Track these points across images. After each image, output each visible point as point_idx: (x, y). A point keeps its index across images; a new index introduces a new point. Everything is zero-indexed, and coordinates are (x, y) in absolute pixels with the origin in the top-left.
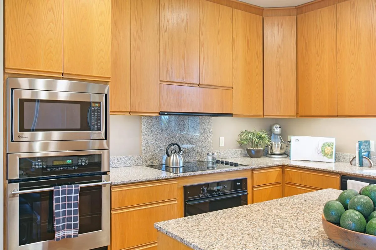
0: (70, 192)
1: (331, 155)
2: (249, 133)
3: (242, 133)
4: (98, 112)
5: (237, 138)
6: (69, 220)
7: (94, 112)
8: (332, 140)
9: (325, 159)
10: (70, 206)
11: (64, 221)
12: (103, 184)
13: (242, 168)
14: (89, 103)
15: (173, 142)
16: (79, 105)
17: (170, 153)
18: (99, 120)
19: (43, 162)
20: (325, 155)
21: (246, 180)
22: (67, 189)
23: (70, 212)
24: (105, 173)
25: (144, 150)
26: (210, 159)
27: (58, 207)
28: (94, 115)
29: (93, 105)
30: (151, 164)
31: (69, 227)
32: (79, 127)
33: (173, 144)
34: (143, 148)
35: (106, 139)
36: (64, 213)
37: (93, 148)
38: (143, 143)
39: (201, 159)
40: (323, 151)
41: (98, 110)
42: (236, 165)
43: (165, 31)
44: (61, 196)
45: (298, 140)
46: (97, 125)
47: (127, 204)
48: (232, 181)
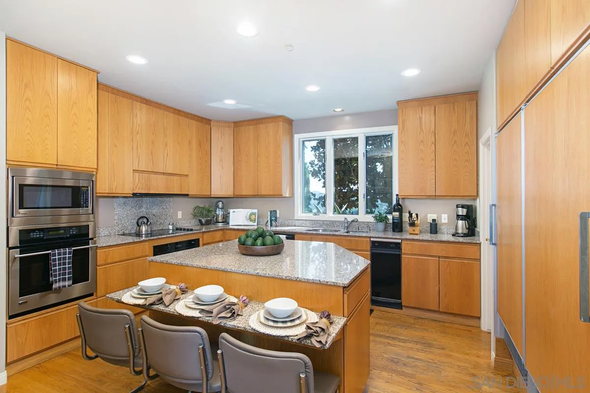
0: (65, 253)
1: (255, 221)
2: (200, 208)
3: (196, 208)
4: (86, 194)
5: (191, 211)
6: (64, 274)
7: (83, 194)
8: (256, 211)
9: (251, 223)
10: (64, 264)
11: (59, 276)
12: (91, 247)
13: (196, 232)
14: (79, 188)
15: (142, 216)
16: (70, 190)
17: (140, 224)
18: (87, 200)
19: (40, 232)
20: (251, 220)
21: (198, 239)
22: (62, 251)
23: (64, 269)
24: (92, 239)
25: (117, 223)
26: (171, 227)
27: (55, 265)
28: (83, 196)
29: (82, 188)
30: (122, 233)
31: (64, 280)
32: (71, 206)
33: (142, 217)
34: (116, 221)
35: (93, 214)
36: (60, 269)
37: (83, 220)
38: (116, 217)
39: (164, 228)
40: (250, 218)
41: (86, 192)
42: (192, 230)
43: (138, 133)
44: (57, 257)
45: (234, 212)
46: (86, 204)
47: (109, 261)
48: (189, 241)
